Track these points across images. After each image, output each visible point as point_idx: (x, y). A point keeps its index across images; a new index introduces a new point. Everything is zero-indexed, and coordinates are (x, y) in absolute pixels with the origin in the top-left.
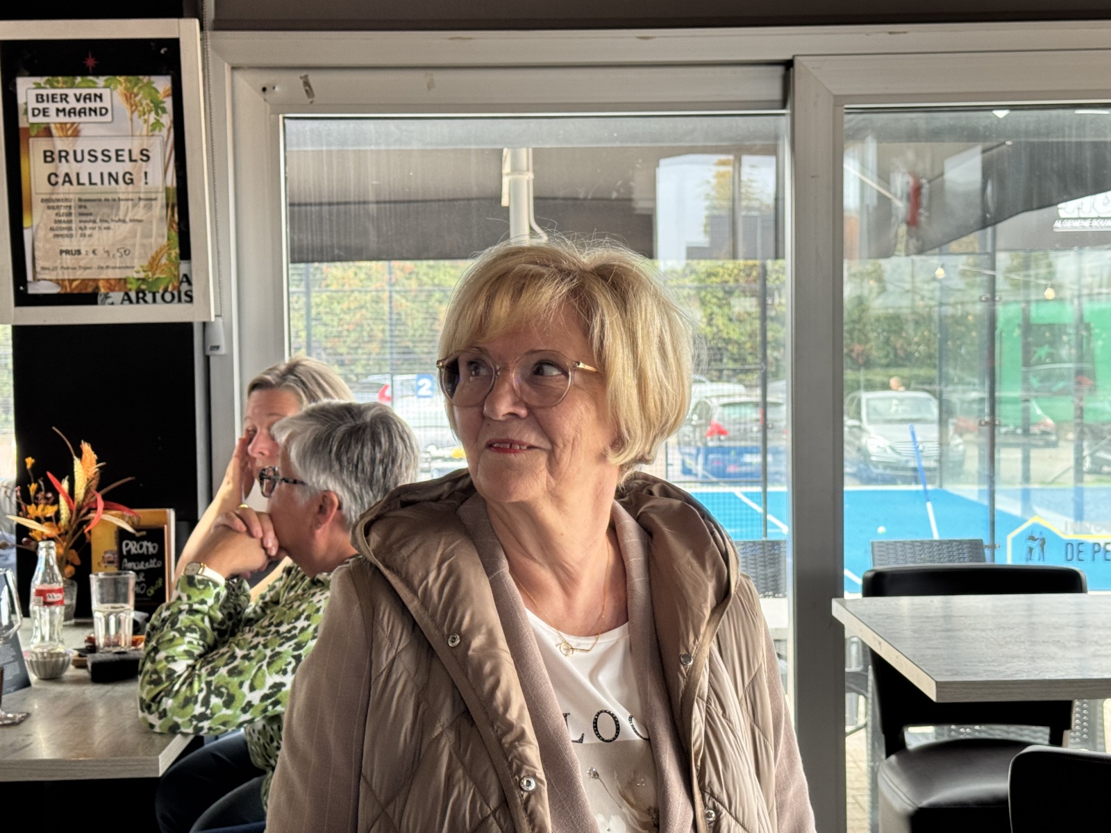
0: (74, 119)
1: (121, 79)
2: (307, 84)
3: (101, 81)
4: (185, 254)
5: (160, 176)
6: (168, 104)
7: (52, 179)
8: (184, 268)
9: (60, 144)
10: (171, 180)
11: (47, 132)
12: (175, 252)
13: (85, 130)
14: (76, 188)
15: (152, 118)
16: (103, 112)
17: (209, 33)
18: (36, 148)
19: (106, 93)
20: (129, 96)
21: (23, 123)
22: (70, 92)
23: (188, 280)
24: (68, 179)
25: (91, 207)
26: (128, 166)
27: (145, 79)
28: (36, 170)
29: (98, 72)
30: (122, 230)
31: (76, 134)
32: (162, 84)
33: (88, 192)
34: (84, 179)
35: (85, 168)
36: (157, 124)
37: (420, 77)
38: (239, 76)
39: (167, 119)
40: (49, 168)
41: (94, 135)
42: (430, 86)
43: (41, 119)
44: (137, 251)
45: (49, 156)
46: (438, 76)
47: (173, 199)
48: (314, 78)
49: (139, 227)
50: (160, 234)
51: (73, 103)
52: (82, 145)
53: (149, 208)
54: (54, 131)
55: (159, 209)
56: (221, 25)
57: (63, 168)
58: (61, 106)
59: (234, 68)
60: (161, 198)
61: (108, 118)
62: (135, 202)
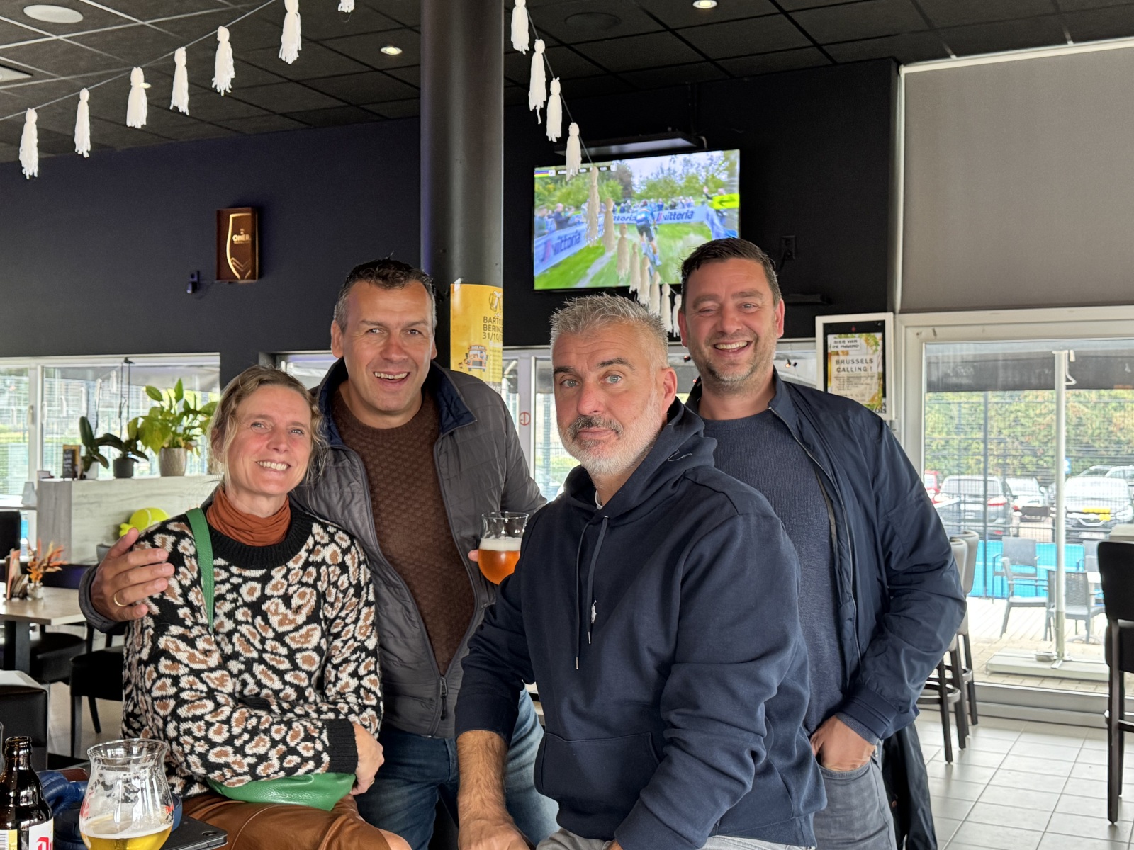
0: (847, 349)
1: (864, 335)
2: (934, 331)
3: (857, 335)
4: (884, 395)
5: (876, 369)
6: (880, 343)
7: (838, 370)
8: (883, 400)
9: (842, 358)
10: (881, 370)
11: (837, 354)
12: (881, 395)
13: (850, 353)
14: (846, 373)
15: (874, 348)
16: (857, 346)
17: (897, 316)
18: (833, 360)
19: (858, 339)
20: (867, 340)
21: (829, 351)
22: (846, 340)
23: (885, 405)
24: (844, 370)
25: (851, 380)
26: (865, 365)
27: (872, 334)
28: (833, 367)
29: (856, 332)
30: (862, 387)
31: (847, 354)
32: (879, 336)
33: (851, 374)
34: (850, 370)
35: (850, 366)
36: (876, 350)
37: (980, 328)
38: (909, 330)
39: (880, 348)
40: (838, 366)
41: (854, 354)
42: (983, 331)
43: (835, 349)
44: (867, 395)
45: (838, 362)
46: (986, 327)
47: (881, 376)
48: (937, 330)
49: (868, 387)
50: (876, 388)
51: (847, 344)
52: (849, 358)
53: (872, 379)
54: (840, 353)
55: (875, 380)
56: (902, 312)
57: (842, 366)
58: (843, 344)
59: (906, 327)
60: (876, 376)
61: (859, 348)
62: (867, 377)
